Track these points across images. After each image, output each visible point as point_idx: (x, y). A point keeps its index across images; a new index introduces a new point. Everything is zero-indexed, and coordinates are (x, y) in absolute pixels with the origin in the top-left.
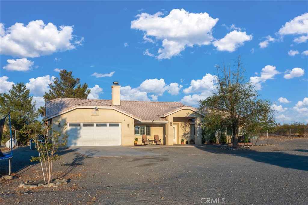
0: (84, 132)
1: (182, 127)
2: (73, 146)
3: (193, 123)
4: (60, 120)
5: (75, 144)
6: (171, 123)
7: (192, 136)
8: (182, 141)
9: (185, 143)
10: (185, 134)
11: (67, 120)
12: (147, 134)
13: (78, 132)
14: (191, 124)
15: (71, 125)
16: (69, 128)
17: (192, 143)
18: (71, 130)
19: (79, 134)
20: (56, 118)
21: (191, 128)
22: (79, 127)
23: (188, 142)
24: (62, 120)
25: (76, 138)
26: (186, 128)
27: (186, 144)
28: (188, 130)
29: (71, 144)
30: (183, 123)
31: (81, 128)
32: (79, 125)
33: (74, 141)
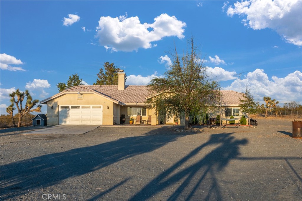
0: (72, 112)
2: (63, 124)
4: (53, 103)
5: (65, 122)
11: (59, 104)
13: (68, 112)
15: (62, 107)
16: (60, 109)
18: (62, 111)
19: (68, 114)
20: (50, 102)
22: (68, 109)
24: (55, 103)
25: (66, 117)
29: (62, 122)
31: (69, 110)
32: (68, 107)
33: (64, 120)
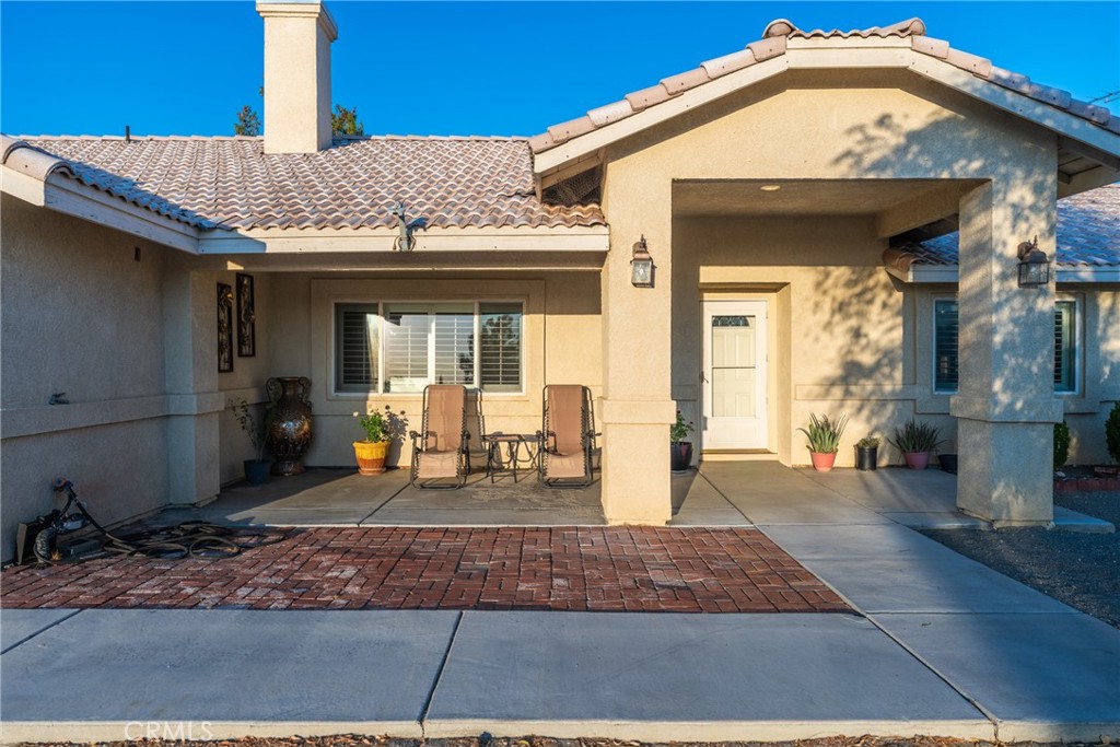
1: (827, 304)
3: (934, 274)
6: (642, 246)
7: (926, 390)
8: (822, 435)
9: (845, 457)
10: (852, 372)
12: (484, 380)
14: (911, 285)
17: (920, 458)
21: (908, 314)
23: (874, 451)
26: (861, 314)
27: (860, 465)
28: (884, 328)
30: (840, 273)
